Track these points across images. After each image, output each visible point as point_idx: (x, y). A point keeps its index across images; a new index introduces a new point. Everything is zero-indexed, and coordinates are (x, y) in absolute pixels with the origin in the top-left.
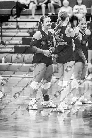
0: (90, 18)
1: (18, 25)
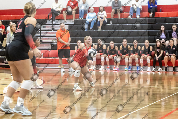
0: (111, 21)
1: (53, 27)
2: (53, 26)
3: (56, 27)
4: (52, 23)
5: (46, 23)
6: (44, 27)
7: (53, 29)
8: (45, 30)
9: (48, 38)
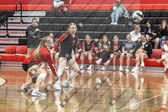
3: (25, 20)
5: (14, 15)
6: (11, 19)
7: (22, 21)
8: (13, 23)
9: (16, 32)
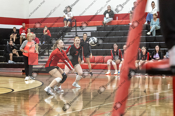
2: (76, 33)
3: (80, 34)
4: (75, 30)
5: (71, 31)
6: (69, 34)
7: (77, 36)
8: (70, 37)
